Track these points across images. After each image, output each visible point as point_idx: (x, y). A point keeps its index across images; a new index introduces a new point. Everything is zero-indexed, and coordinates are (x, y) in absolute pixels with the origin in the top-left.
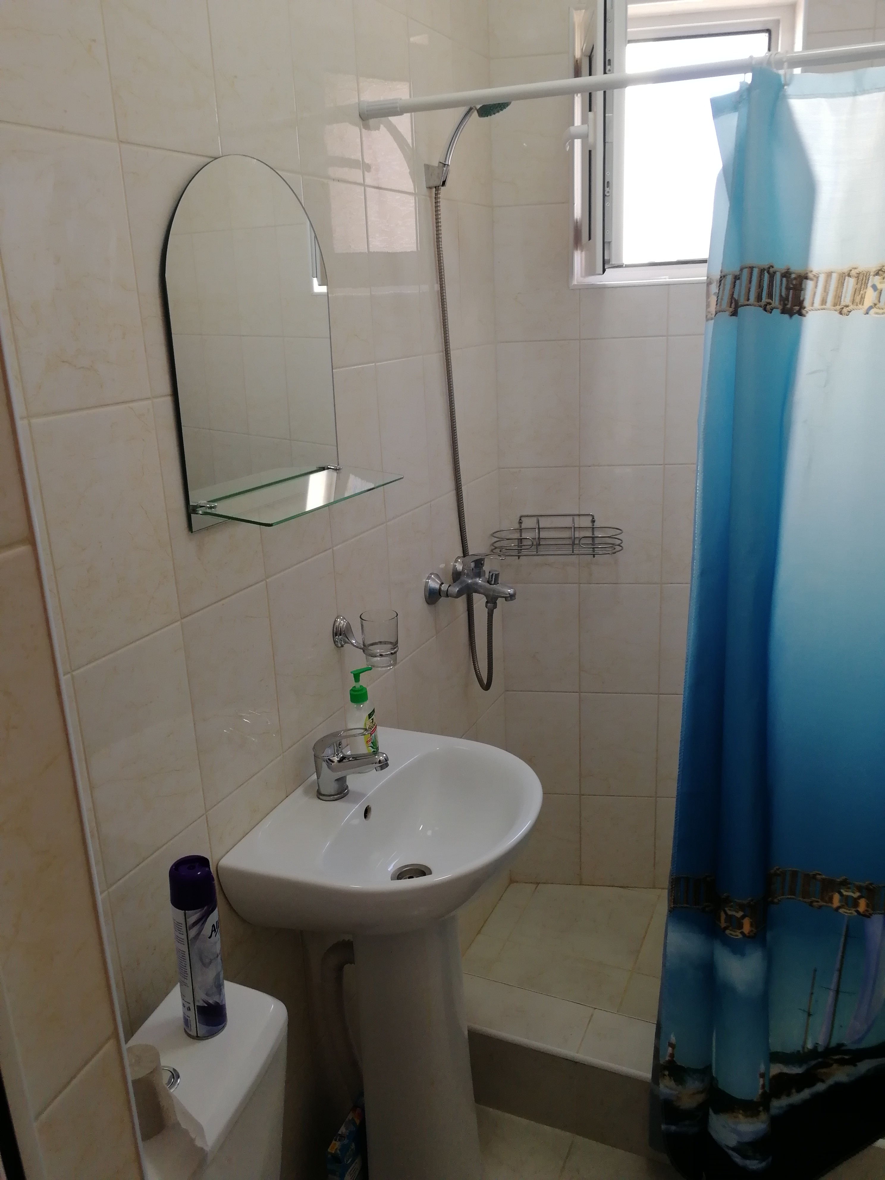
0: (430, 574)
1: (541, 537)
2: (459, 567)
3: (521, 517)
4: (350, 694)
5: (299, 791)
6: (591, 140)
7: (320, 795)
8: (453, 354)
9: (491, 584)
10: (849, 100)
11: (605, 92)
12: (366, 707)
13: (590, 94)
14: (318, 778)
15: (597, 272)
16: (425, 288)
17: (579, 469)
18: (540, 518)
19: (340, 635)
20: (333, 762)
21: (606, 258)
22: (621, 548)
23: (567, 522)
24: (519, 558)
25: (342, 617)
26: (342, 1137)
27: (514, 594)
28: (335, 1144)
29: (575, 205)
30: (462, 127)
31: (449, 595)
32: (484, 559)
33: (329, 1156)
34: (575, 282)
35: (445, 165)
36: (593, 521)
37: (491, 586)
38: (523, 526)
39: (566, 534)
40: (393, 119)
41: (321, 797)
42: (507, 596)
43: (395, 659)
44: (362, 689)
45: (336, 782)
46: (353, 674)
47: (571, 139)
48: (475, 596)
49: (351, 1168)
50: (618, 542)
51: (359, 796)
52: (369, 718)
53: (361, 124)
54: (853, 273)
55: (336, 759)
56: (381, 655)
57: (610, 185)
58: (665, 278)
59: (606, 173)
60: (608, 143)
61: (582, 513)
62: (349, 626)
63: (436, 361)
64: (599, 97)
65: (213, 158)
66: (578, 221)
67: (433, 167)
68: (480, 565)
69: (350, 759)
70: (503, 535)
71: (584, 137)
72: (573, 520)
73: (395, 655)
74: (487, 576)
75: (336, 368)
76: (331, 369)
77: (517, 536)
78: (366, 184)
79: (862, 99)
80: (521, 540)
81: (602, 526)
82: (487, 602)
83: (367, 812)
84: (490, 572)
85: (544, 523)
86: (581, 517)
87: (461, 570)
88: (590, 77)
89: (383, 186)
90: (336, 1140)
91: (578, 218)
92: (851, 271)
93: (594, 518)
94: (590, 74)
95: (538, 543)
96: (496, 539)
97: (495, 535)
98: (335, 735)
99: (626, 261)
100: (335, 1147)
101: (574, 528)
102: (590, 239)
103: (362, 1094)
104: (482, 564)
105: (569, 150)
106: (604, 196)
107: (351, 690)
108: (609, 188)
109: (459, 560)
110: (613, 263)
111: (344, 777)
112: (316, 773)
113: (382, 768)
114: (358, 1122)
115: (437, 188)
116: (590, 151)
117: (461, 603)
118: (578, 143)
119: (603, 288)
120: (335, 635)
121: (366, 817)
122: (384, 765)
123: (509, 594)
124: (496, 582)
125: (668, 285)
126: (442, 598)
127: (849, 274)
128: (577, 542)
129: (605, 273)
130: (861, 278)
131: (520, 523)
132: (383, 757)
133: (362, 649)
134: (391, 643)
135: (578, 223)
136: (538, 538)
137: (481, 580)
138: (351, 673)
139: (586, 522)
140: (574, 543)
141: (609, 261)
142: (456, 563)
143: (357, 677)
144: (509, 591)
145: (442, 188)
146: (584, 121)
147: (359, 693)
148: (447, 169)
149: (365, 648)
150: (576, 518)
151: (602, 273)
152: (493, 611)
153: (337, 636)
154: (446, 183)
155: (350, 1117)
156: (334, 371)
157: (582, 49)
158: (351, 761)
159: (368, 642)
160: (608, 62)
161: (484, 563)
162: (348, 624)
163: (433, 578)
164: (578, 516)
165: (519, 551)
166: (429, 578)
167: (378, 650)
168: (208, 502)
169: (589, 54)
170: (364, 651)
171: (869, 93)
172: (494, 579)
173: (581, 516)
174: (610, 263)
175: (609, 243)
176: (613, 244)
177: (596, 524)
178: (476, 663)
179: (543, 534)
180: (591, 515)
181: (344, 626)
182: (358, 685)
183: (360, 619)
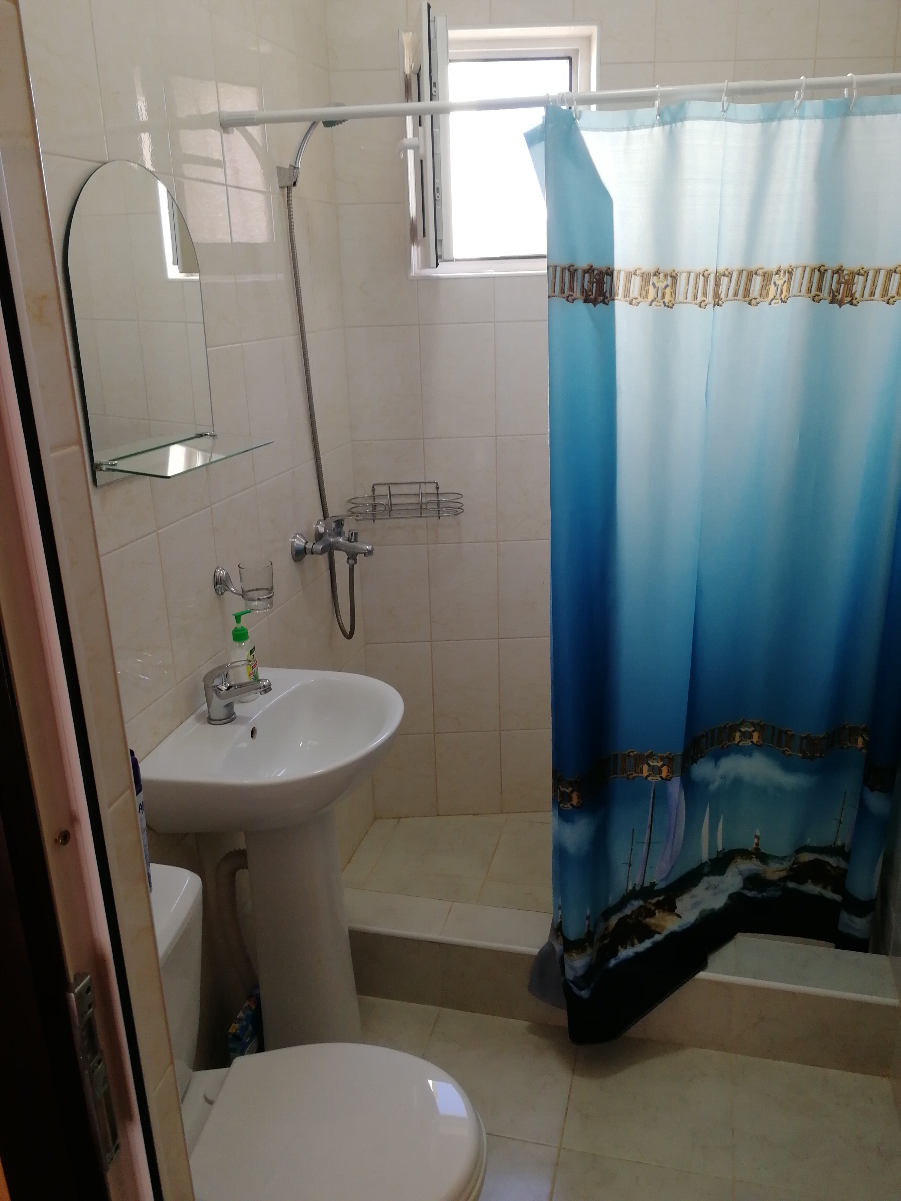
0: (296, 534)
1: (392, 503)
2: (322, 530)
3: (374, 485)
4: (233, 634)
5: (192, 718)
6: (421, 150)
7: (210, 720)
8: (308, 336)
9: (350, 542)
10: (625, 133)
11: (432, 117)
12: (246, 645)
13: (420, 117)
14: (209, 707)
15: (432, 266)
16: (281, 277)
17: (424, 441)
18: (391, 486)
19: (221, 584)
20: (221, 690)
21: (438, 253)
22: (462, 511)
23: (415, 489)
24: (374, 521)
25: (221, 568)
26: (240, 1020)
27: (372, 550)
28: (235, 1026)
29: (410, 205)
30: (309, 135)
31: (313, 552)
32: (344, 519)
33: (230, 1036)
34: (413, 274)
35: (295, 168)
36: (438, 488)
37: (351, 543)
38: (376, 493)
39: (414, 500)
40: (250, 129)
41: (212, 722)
42: (365, 552)
43: (271, 604)
44: (243, 629)
45: (225, 708)
46: (234, 617)
47: (405, 150)
48: (336, 553)
49: (249, 1047)
50: (460, 505)
51: (244, 720)
52: (251, 654)
53: (222, 131)
54: (638, 272)
55: (224, 688)
56: (259, 599)
57: (440, 191)
58: (491, 272)
59: (436, 181)
60: (436, 154)
61: (427, 480)
62: (228, 576)
63: (292, 342)
64: (427, 119)
65: (101, 162)
66: (414, 218)
67: (284, 168)
68: (341, 525)
69: (236, 687)
70: (358, 501)
71: (416, 148)
72: (420, 487)
73: (271, 599)
74: (347, 535)
75: (209, 347)
76: (205, 348)
77: (371, 502)
78: (228, 184)
79: (634, 133)
80: (374, 506)
81: (446, 491)
82: (348, 558)
83: (253, 732)
84: (349, 532)
85: (395, 490)
86: (428, 485)
87: (323, 531)
88: (419, 102)
89: (242, 186)
90: (235, 1023)
91: (413, 216)
92: (636, 270)
93: (439, 485)
94: (419, 100)
95: (390, 508)
96: (353, 505)
97: (351, 501)
98: (223, 667)
99: (456, 256)
100: (234, 1028)
101: (421, 494)
102: (424, 236)
103: (257, 986)
104: (342, 524)
105: (403, 158)
106: (435, 200)
107: (234, 631)
108: (438, 193)
109: (321, 523)
110: (445, 258)
111: (231, 703)
112: (206, 703)
113: (266, 692)
114: (253, 1007)
115: (289, 188)
116: (421, 161)
117: (323, 560)
118: (410, 153)
119: (438, 279)
120: (215, 585)
121: (252, 737)
122: (267, 689)
123: (368, 550)
124: (355, 541)
125: (493, 277)
126: (307, 555)
127: (635, 272)
128: (424, 507)
129: (438, 267)
130: (645, 276)
131: (373, 491)
132: (266, 682)
133: (241, 595)
134: (267, 589)
135: (414, 221)
136: (390, 504)
137: (342, 538)
138: (233, 615)
139: (431, 489)
140: (421, 508)
141: (441, 257)
142: (318, 525)
143: (238, 618)
144: (368, 547)
145: (294, 188)
146: (415, 134)
147: (240, 632)
148: (297, 171)
149: (244, 594)
150: (423, 485)
151: (436, 267)
152: (353, 566)
153: (218, 586)
154: (296, 184)
155: (246, 1004)
156: (207, 349)
157: (411, 67)
158: (237, 689)
159: (246, 589)
160: (434, 85)
161: (344, 523)
162: (227, 573)
163: (299, 538)
164: (424, 483)
165: (374, 515)
166: (295, 537)
167: (255, 595)
168: (109, 460)
169: (418, 72)
170: (243, 597)
171: (638, 129)
172: (354, 537)
173: (426, 484)
174: (443, 258)
175: (441, 241)
176: (444, 242)
177: (440, 491)
178: (339, 615)
179: (394, 501)
180: (436, 482)
181: (224, 576)
182: (239, 626)
183: (238, 568)
